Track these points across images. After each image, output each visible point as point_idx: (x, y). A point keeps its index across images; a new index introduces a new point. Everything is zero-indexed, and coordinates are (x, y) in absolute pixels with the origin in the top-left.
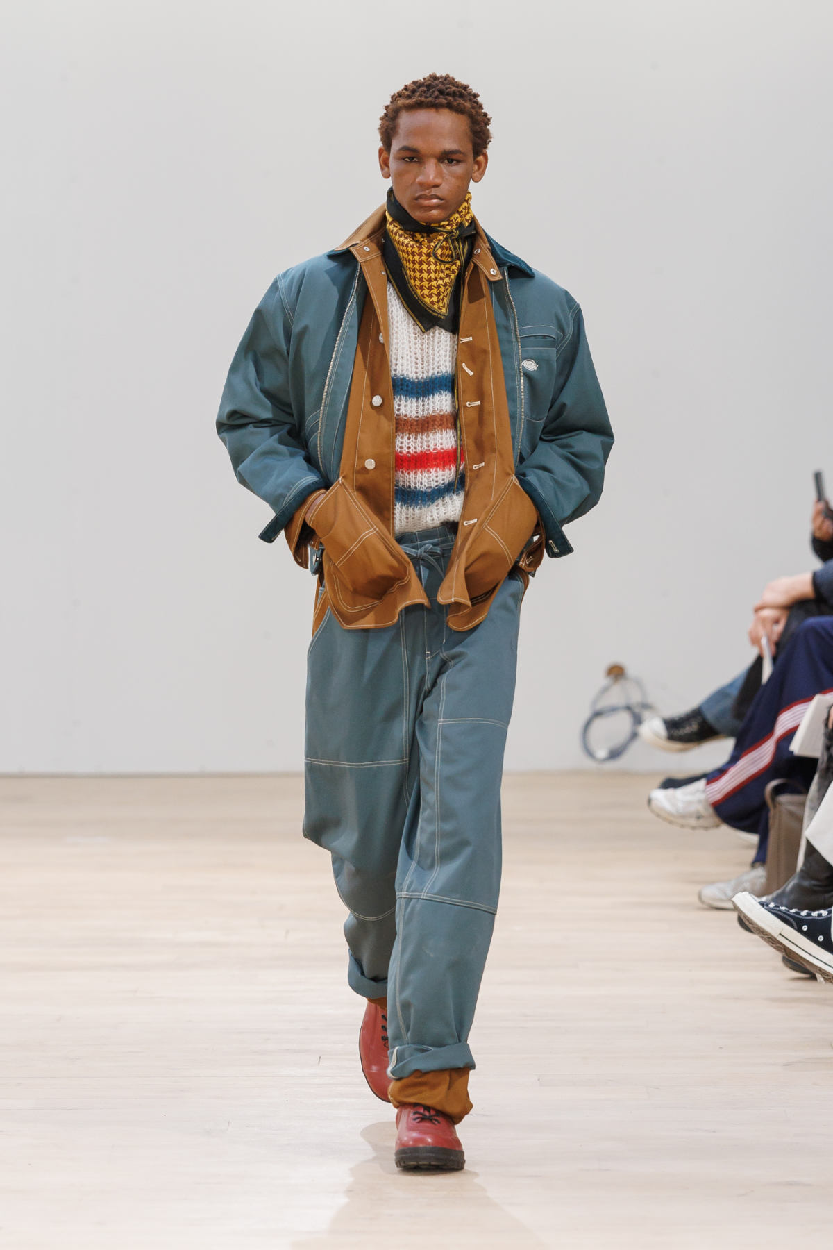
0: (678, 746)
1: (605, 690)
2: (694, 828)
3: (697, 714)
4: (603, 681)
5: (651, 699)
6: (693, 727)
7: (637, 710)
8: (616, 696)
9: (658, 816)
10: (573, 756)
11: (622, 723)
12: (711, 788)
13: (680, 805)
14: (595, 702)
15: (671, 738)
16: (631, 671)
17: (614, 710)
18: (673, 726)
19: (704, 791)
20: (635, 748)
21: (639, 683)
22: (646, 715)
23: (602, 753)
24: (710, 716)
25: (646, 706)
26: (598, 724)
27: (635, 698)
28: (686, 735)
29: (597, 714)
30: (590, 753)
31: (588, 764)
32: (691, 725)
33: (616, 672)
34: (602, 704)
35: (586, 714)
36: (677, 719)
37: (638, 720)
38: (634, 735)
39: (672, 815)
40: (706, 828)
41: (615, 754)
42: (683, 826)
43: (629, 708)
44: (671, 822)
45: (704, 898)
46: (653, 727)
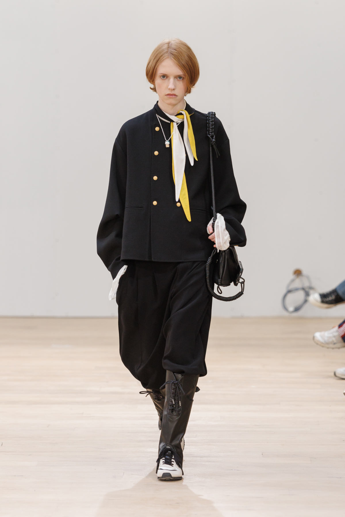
0: (326, 305)
1: (293, 281)
2: (333, 348)
3: (334, 291)
4: (292, 276)
5: (314, 285)
6: (333, 297)
7: (307, 290)
8: (298, 283)
9: (317, 344)
10: (278, 310)
11: (300, 296)
12: (340, 330)
13: (326, 339)
14: (288, 286)
15: (323, 302)
16: (305, 272)
17: (297, 289)
18: (324, 297)
19: (337, 331)
20: (306, 307)
21: (308, 278)
22: (311, 292)
23: (291, 309)
24: (340, 292)
25: (311, 288)
26: (290, 296)
27: (306, 284)
28: (329, 301)
29: (289, 291)
30: (285, 308)
31: (286, 314)
32: (331, 296)
33: (298, 273)
34: (292, 287)
35: (284, 291)
36: (325, 294)
37: (307, 294)
38: (306, 301)
39: (322, 343)
40: (339, 348)
41: (297, 309)
42: (328, 348)
43: (303, 289)
44: (323, 347)
45: (337, 374)
46: (315, 297)
